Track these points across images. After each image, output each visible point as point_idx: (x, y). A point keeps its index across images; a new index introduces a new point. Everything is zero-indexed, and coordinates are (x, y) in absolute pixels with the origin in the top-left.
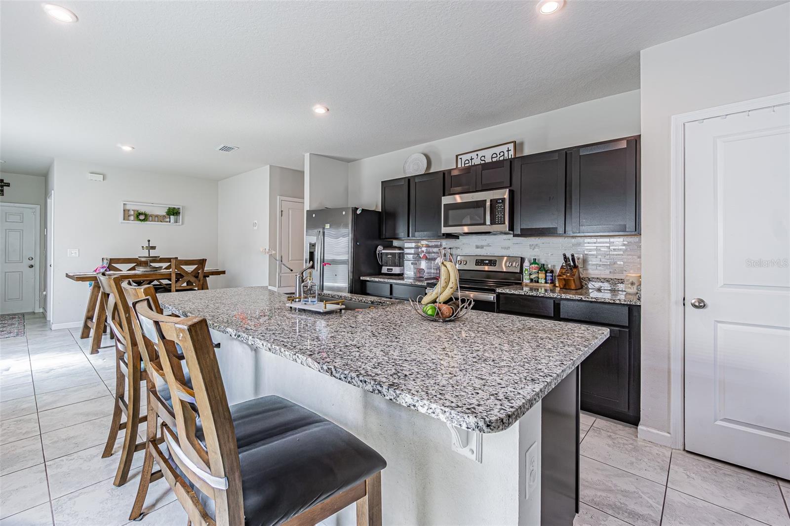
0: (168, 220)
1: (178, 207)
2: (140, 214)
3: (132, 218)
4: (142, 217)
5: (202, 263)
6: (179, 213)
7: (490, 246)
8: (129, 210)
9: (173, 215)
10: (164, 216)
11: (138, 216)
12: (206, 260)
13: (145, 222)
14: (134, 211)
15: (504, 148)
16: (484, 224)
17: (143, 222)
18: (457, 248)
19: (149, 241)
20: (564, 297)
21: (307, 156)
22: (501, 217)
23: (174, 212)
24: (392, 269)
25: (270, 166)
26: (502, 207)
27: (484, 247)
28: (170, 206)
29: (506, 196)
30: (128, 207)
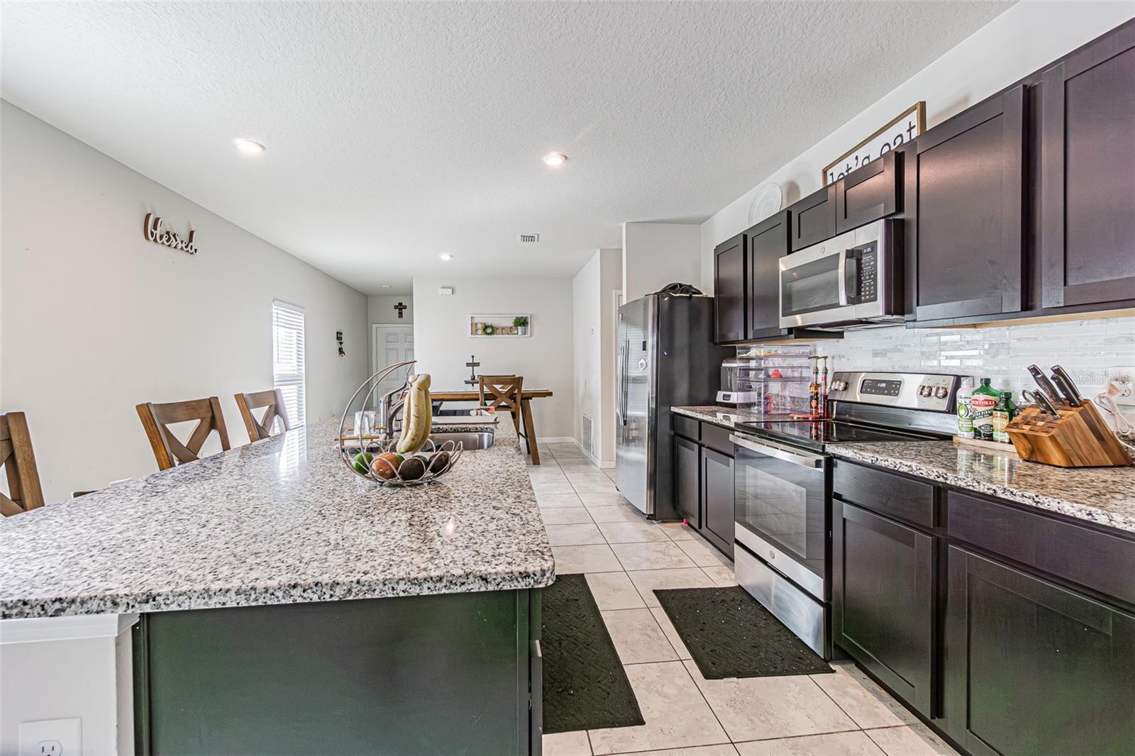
0: (516, 332)
1: (526, 316)
2: (486, 327)
3: (480, 332)
4: (489, 330)
5: (517, 381)
6: (527, 323)
7: (899, 350)
8: (476, 324)
9: (520, 325)
10: (511, 328)
11: (484, 330)
12: (522, 378)
13: (493, 336)
14: (481, 323)
15: (902, 127)
16: (837, 306)
17: (490, 336)
18: (841, 357)
19: (473, 357)
20: (953, 483)
21: (624, 225)
22: (870, 286)
23: (522, 322)
24: (729, 396)
25: (601, 250)
26: (872, 263)
27: (888, 354)
28: (518, 316)
29: (879, 237)
30: (476, 321)
